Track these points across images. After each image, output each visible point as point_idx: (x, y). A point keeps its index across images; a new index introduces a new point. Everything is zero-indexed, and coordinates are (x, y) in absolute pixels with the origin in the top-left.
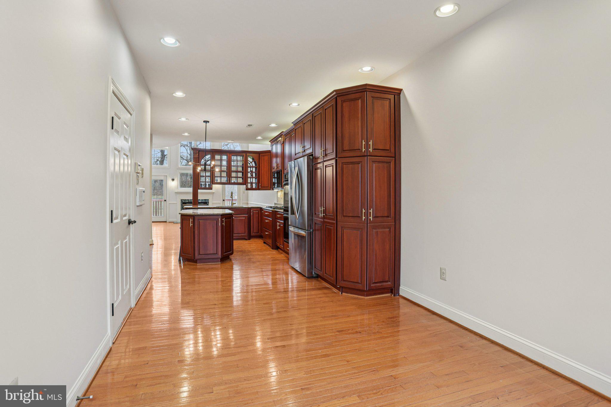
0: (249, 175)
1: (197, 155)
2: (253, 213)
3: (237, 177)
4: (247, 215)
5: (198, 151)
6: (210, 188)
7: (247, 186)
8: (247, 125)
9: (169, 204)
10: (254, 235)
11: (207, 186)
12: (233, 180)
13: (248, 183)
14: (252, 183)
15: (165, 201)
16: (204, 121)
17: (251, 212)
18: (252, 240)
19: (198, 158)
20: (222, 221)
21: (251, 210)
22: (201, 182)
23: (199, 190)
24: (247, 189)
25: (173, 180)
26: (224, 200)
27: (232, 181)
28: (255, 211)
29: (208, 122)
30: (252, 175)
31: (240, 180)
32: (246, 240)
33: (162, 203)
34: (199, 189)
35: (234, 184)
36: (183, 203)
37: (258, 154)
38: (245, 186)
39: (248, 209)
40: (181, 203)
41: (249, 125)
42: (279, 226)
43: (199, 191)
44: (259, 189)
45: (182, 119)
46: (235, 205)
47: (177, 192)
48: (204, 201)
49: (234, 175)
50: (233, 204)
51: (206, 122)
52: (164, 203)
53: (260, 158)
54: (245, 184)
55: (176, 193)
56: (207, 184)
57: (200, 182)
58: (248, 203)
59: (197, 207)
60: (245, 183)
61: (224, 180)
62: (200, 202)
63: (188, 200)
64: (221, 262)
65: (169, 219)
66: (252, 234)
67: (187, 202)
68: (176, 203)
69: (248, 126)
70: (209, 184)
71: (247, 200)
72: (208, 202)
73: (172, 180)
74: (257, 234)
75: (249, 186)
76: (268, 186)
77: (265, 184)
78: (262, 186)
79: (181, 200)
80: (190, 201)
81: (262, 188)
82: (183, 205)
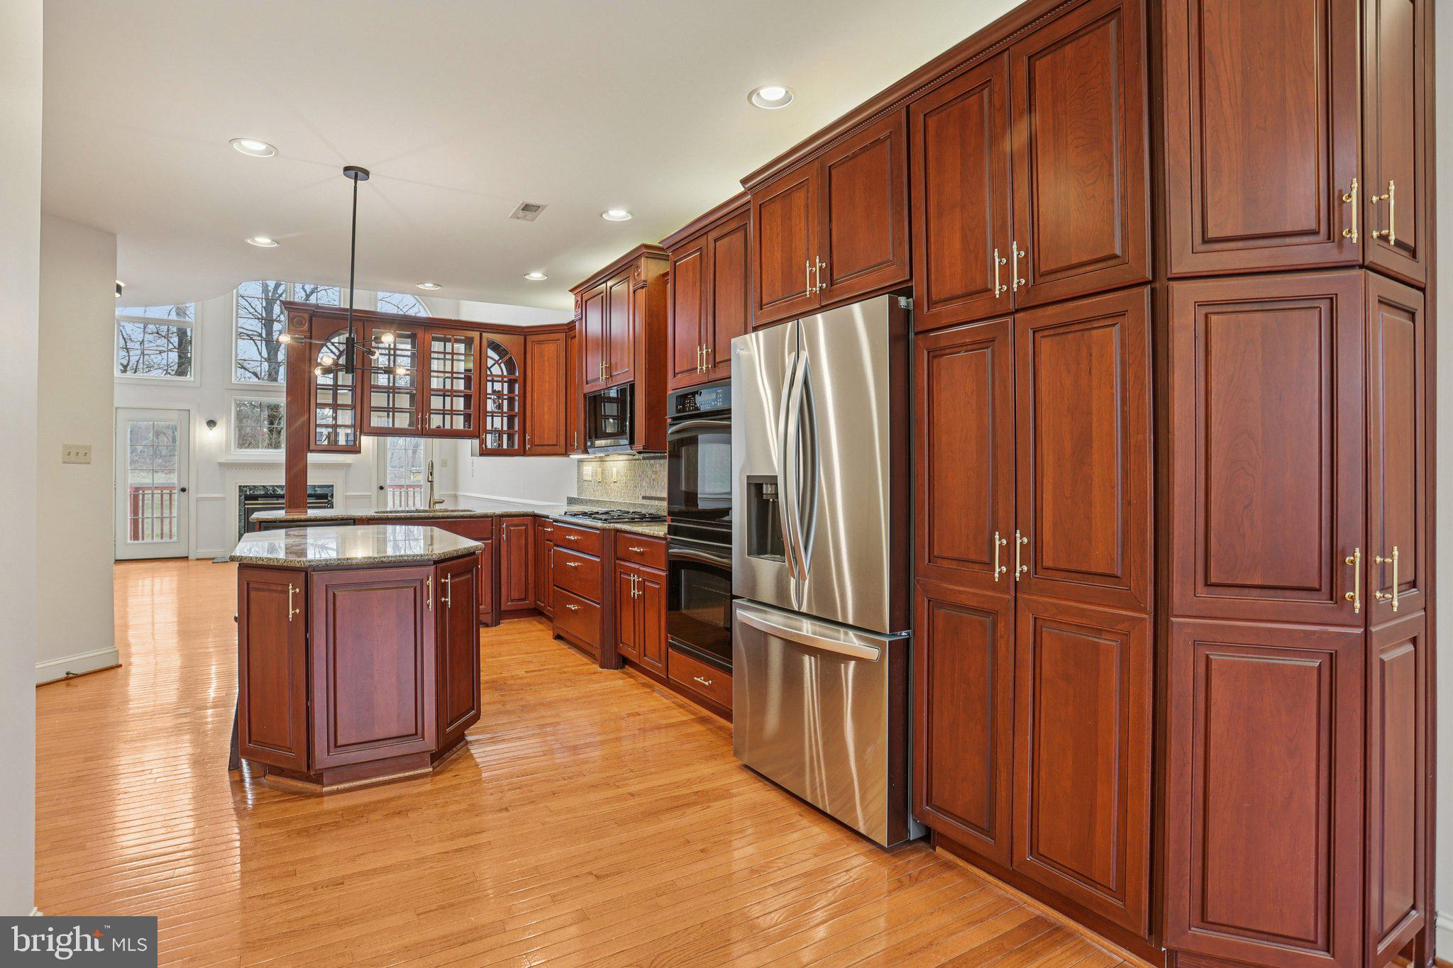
0: (490, 406)
1: (306, 328)
2: (508, 532)
3: (448, 413)
4: (486, 539)
6: (354, 449)
7: (483, 442)
8: (519, 203)
9: (198, 500)
10: (513, 608)
11: (342, 442)
12: (436, 422)
13: (484, 432)
15: (183, 490)
16: (347, 169)
17: (500, 531)
18: (505, 625)
20: (440, 590)
21: (501, 525)
22: (321, 426)
23: (309, 454)
24: (485, 452)
25: (211, 423)
26: (381, 488)
27: (434, 426)
28: (516, 526)
29: (366, 173)
30: (500, 407)
31: (459, 423)
32: (486, 625)
33: (175, 497)
34: (312, 451)
35: (441, 433)
36: (248, 498)
37: (522, 337)
38: (476, 442)
39: (491, 522)
40: (240, 496)
41: (527, 208)
42: (642, 586)
43: (312, 458)
44: (523, 452)
45: (244, 143)
46: (438, 507)
47: (225, 460)
48: (321, 493)
49: (436, 402)
50: (432, 502)
51: (356, 173)
52: (179, 496)
53: (529, 349)
54: (478, 436)
55: (221, 464)
56: (342, 433)
57: (317, 426)
58: (456, 496)
59: (303, 517)
60: (474, 430)
61: (403, 421)
62: (311, 495)
63: (264, 486)
64: (435, 764)
65: (197, 548)
66: (506, 605)
67: (263, 493)
68: (223, 499)
69: (521, 213)
70: (347, 435)
71: (456, 487)
73: (208, 423)
74: (523, 602)
75: (490, 442)
76: (555, 443)
77: (546, 436)
78: (537, 442)
79: (240, 486)
80: (274, 491)
81: (534, 448)
82: (245, 504)
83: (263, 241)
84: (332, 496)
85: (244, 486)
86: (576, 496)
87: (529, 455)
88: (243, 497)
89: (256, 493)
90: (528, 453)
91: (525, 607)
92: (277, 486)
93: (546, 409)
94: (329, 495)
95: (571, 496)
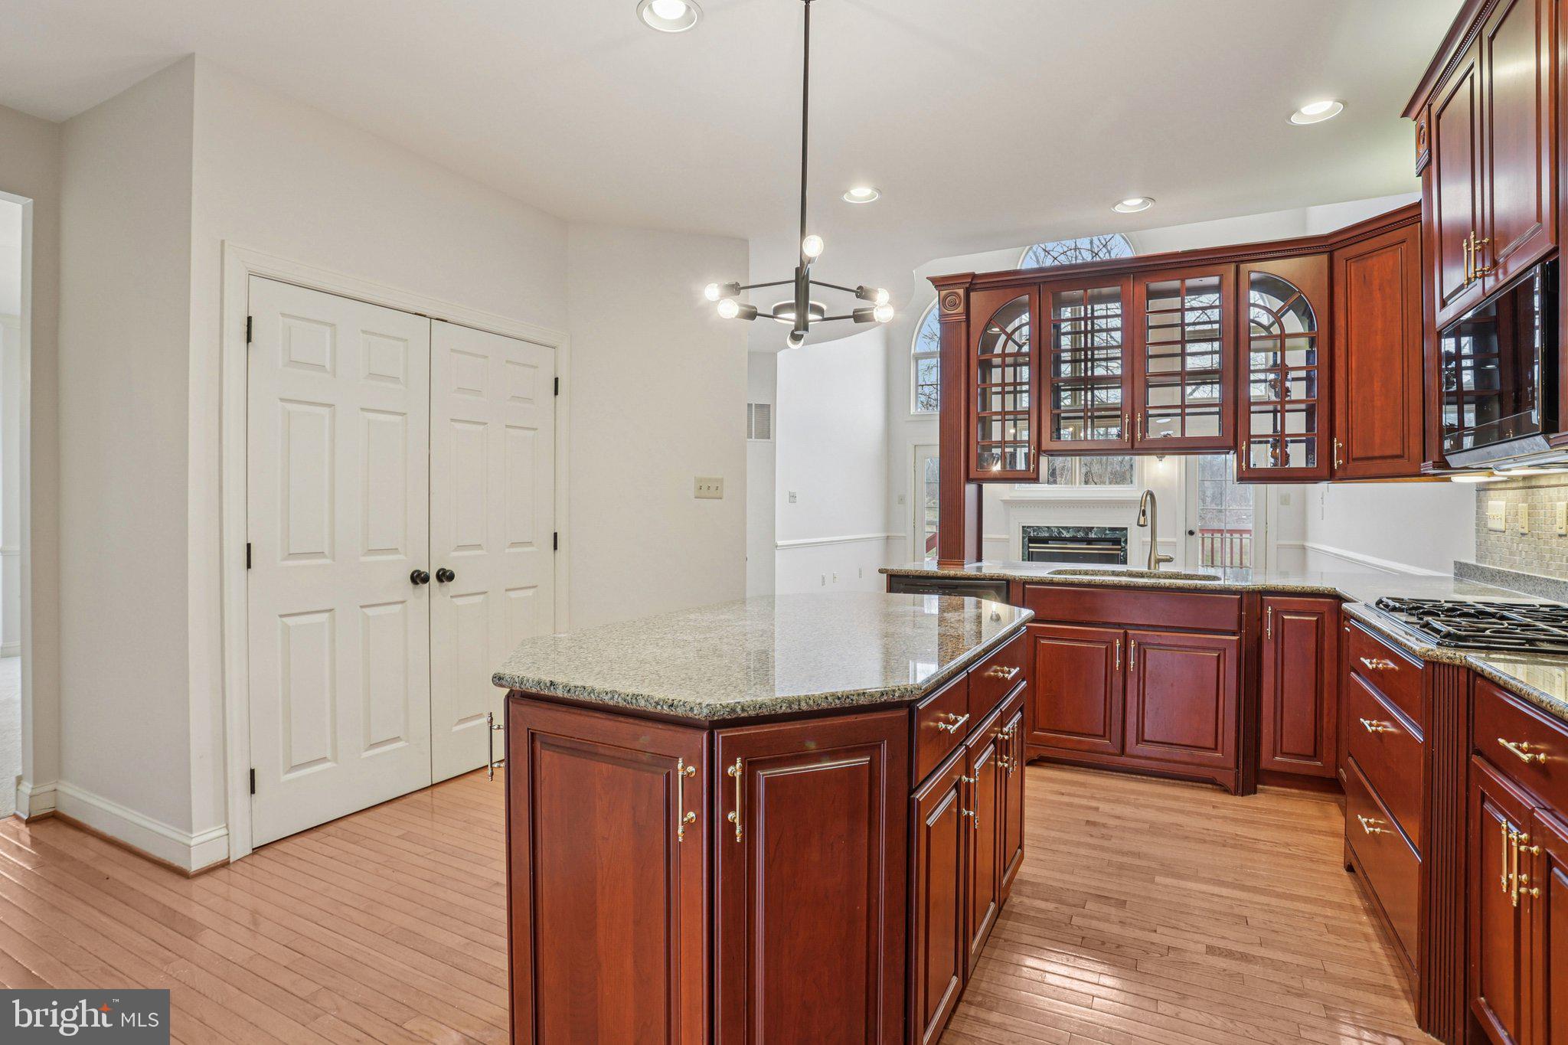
0: (1258, 391)
1: (961, 309)
2: (1280, 625)
3: (1183, 409)
4: (1234, 634)
5: (961, 292)
6: (1032, 476)
7: (1244, 457)
10: (1285, 769)
11: (1021, 465)
12: (1162, 428)
13: (1250, 439)
14: (1279, 440)
17: (1262, 617)
18: (1266, 802)
19: (964, 325)
21: (1263, 609)
24: (1248, 475)
26: (1192, 533)
28: (1297, 613)
31: (1206, 427)
32: (1226, 790)
36: (1032, 540)
37: (1325, 258)
38: (1231, 458)
39: (1241, 601)
40: (1023, 538)
44: (1329, 474)
46: (1164, 568)
47: (1008, 498)
48: (1109, 535)
53: (1339, 274)
54: (1235, 447)
55: (1005, 502)
56: (1021, 453)
62: (1093, 536)
63: (1048, 527)
66: (1271, 761)
67: (1047, 535)
68: (1007, 541)
70: (1027, 456)
72: (1126, 540)
74: (1308, 763)
75: (1262, 457)
76: (1398, 452)
77: (1377, 440)
78: (1357, 452)
79: (1023, 527)
80: (1060, 533)
81: (1352, 464)
82: (1029, 547)
83: (861, 193)
84: (1126, 542)
85: (1028, 527)
86: (1473, 561)
87: (1342, 480)
88: (1027, 539)
89: (1040, 535)
90: (1339, 474)
91: (1312, 773)
92: (1063, 528)
93: (1377, 385)
94: (1123, 540)
95: (1463, 561)
